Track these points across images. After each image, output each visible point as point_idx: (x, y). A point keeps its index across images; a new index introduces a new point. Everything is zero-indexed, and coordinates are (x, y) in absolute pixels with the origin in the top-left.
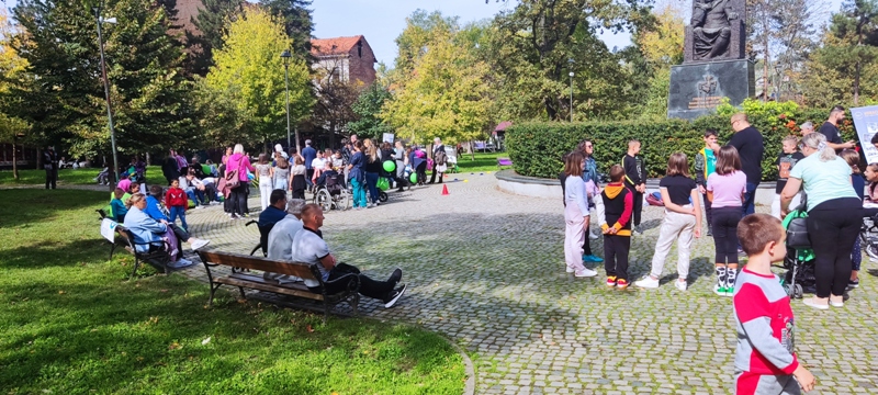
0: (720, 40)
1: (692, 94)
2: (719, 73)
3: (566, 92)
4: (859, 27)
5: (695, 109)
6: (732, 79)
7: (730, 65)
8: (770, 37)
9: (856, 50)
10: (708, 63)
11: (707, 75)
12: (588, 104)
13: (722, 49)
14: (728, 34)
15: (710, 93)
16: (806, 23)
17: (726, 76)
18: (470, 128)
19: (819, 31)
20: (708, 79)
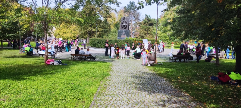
0: (125, 26)
1: (121, 35)
2: (125, 32)
3: (94, 30)
4: (148, 22)
5: (122, 37)
6: (127, 33)
7: (127, 31)
8: (133, 21)
9: (147, 27)
10: (124, 30)
11: (124, 32)
12: (98, 33)
13: (126, 28)
14: (127, 26)
15: (124, 35)
16: (139, 18)
17: (126, 32)
18: (74, 37)
19: (142, 20)
20: (124, 33)
